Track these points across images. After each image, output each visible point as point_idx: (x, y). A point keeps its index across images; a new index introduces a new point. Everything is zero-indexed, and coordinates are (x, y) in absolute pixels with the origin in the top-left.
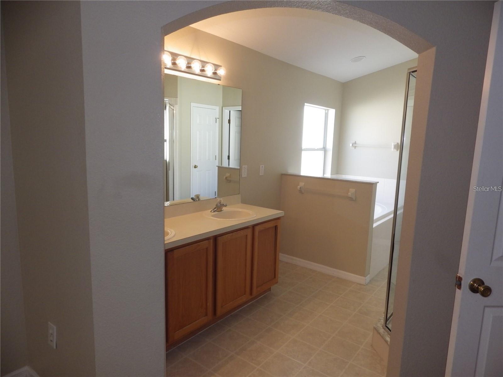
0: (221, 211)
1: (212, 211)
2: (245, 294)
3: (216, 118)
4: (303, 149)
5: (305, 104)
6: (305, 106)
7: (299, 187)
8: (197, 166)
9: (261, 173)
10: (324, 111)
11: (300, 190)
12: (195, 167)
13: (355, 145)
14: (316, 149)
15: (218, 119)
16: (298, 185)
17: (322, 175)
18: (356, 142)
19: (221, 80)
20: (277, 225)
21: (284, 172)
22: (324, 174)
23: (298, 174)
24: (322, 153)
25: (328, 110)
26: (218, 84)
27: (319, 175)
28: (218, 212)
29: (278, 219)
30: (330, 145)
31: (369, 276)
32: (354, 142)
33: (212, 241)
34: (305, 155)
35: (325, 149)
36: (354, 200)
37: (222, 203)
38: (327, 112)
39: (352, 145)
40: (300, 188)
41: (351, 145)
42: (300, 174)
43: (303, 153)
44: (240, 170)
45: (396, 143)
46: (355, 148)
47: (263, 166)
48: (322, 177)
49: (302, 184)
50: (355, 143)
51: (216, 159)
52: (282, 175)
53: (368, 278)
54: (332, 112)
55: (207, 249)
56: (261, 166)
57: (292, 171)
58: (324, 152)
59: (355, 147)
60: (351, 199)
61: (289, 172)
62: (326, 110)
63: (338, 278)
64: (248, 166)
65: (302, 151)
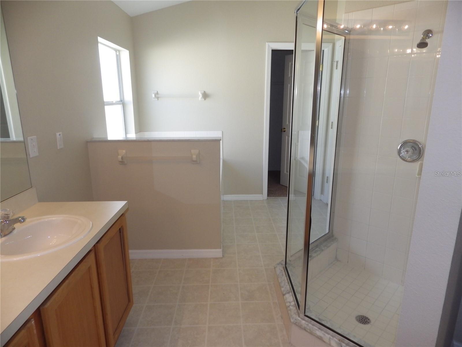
4: (105, 102)
7: (120, 157)
9: (60, 145)
10: (115, 53)
11: (121, 161)
13: (157, 96)
16: (118, 154)
17: (125, 136)
18: (157, 91)
24: (120, 107)
30: (129, 96)
35: (122, 102)
36: (198, 164)
38: (118, 54)
39: (155, 95)
40: (122, 158)
41: (153, 96)
42: (107, 138)
44: (24, 142)
45: (203, 92)
46: (158, 100)
47: (61, 133)
49: (122, 152)
50: (157, 93)
52: (88, 142)
54: (125, 54)
56: (58, 134)
57: (97, 135)
58: (122, 105)
59: (158, 98)
60: (194, 162)
61: (94, 137)
62: (116, 51)
63: (190, 259)
64: (35, 136)
65: (104, 106)
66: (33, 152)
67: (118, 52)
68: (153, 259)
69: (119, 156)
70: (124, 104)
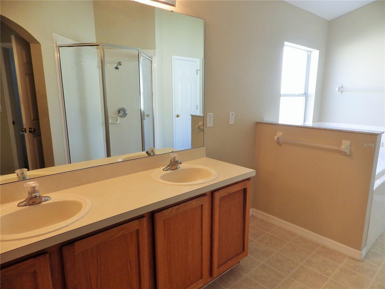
0: (176, 169)
1: (164, 169)
2: (201, 278)
3: (197, 70)
4: (281, 94)
5: (286, 43)
6: (285, 47)
8: (179, 115)
10: (306, 53)
11: (277, 141)
12: (178, 116)
13: (341, 89)
14: (297, 94)
15: (198, 71)
16: (276, 135)
17: (303, 123)
18: (342, 86)
19: (175, 7)
20: (246, 188)
21: (259, 120)
22: (304, 121)
23: (276, 123)
24: (303, 99)
25: (311, 52)
26: (171, 11)
27: (299, 122)
28: (171, 170)
29: (248, 179)
30: (312, 90)
31: (365, 249)
32: (341, 86)
33: (145, 220)
34: (284, 102)
35: (306, 95)
36: (347, 155)
37: (176, 160)
38: (309, 54)
39: (339, 89)
40: (278, 138)
41: (337, 89)
42: (278, 122)
43: (282, 100)
44: (204, 116)
46: (342, 93)
47: (234, 113)
48: (303, 125)
49: (279, 134)
51: (197, 109)
52: (257, 123)
53: (364, 252)
54: (316, 54)
55: (138, 231)
56: (231, 114)
57: (268, 119)
58: (305, 98)
59: (342, 92)
60: (344, 154)
61: (265, 120)
62: (308, 52)
63: (323, 247)
64: (213, 113)
65: (280, 97)
66: (210, 123)
67: (309, 53)
68: (290, 232)
69: (275, 137)
70: (307, 96)
